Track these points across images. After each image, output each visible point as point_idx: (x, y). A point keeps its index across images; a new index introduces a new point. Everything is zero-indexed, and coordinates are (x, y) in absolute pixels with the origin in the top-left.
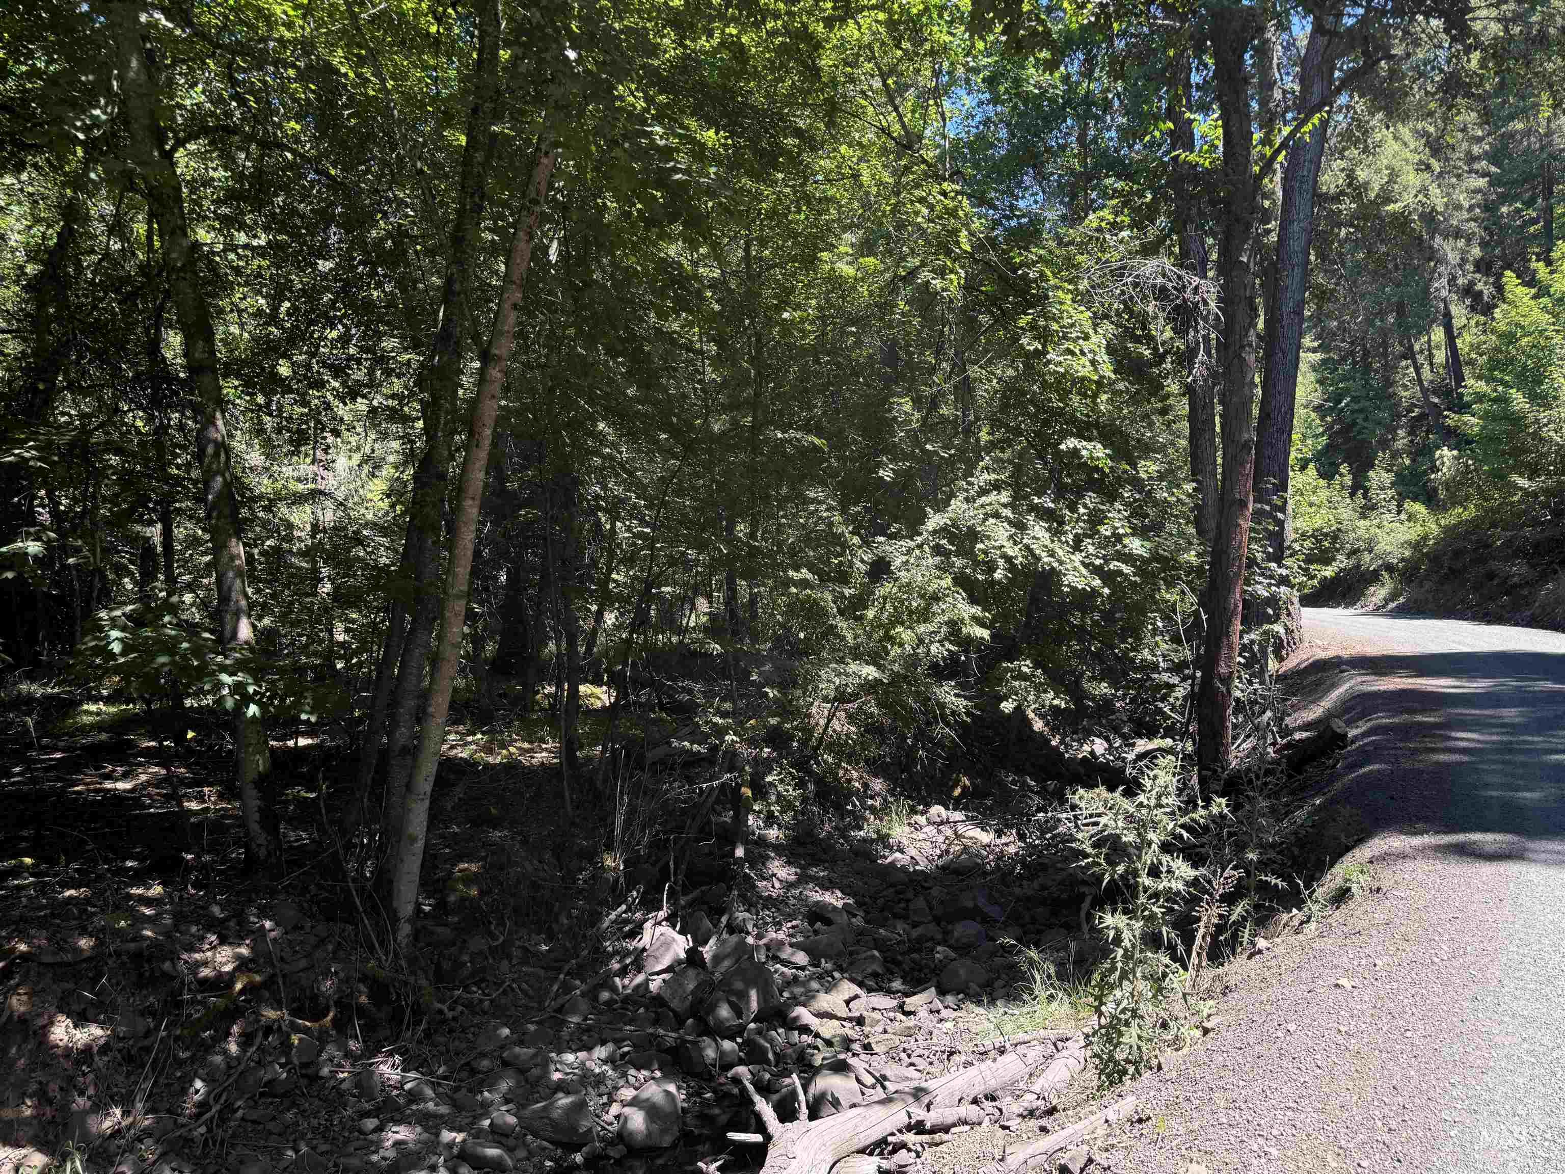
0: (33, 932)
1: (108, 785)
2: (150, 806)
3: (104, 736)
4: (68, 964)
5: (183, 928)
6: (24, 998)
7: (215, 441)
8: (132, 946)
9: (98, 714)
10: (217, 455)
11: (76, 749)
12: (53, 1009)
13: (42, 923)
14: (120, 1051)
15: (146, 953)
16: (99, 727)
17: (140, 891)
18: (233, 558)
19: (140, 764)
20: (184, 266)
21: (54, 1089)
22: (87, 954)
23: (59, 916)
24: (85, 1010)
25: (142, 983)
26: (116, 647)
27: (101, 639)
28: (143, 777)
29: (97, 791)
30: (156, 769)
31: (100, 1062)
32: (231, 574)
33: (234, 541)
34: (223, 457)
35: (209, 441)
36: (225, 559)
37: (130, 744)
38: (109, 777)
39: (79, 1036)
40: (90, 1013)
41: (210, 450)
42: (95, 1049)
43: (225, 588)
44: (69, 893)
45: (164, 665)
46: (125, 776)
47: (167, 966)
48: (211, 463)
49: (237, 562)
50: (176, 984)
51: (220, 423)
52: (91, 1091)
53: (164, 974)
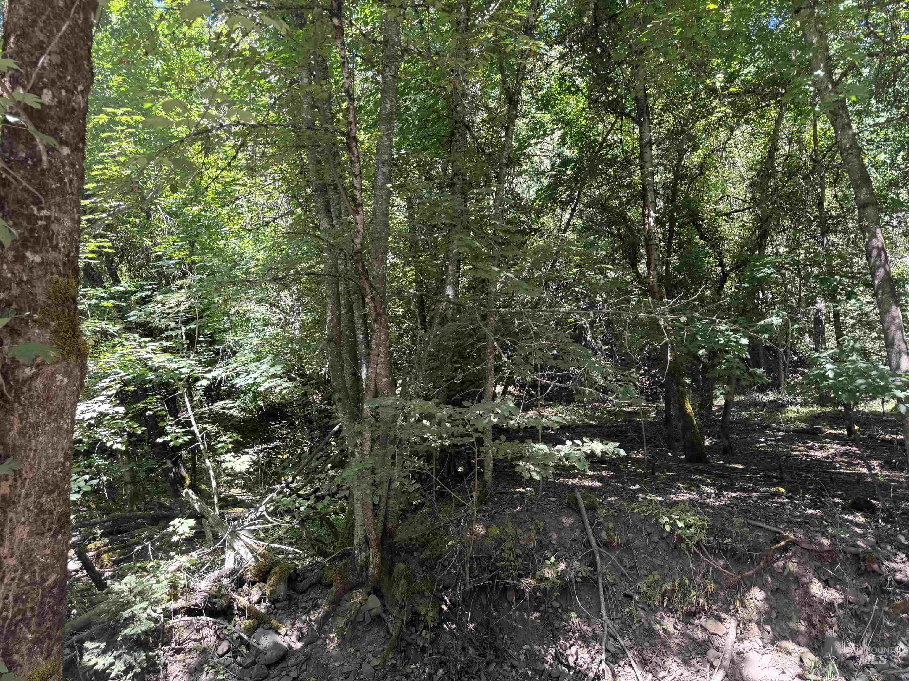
0: (796, 529)
1: (812, 453)
2: (840, 469)
3: (803, 425)
4: (816, 551)
5: (882, 545)
6: (796, 565)
7: (878, 247)
8: (853, 549)
9: (797, 412)
10: (879, 255)
11: (790, 431)
12: (811, 575)
13: (800, 525)
14: (850, 610)
15: (861, 556)
16: (799, 419)
17: (851, 518)
18: (894, 318)
19: (828, 443)
20: (851, 146)
21: (815, 619)
22: (826, 548)
23: (808, 523)
24: (827, 580)
25: (860, 573)
26: (831, 374)
27: (822, 369)
28: (832, 451)
29: (807, 456)
30: (839, 446)
31: (840, 612)
32: (893, 328)
33: (894, 307)
34: (883, 256)
35: (873, 248)
36: (888, 319)
37: (820, 430)
38: (811, 448)
39: (826, 594)
40: (831, 582)
41: (875, 253)
42: (836, 605)
43: (890, 337)
44: (811, 511)
45: (861, 384)
46: (821, 448)
47: (875, 566)
48: (876, 261)
49: (897, 321)
50: (882, 579)
51: (880, 235)
52: (836, 628)
53: (874, 571)
